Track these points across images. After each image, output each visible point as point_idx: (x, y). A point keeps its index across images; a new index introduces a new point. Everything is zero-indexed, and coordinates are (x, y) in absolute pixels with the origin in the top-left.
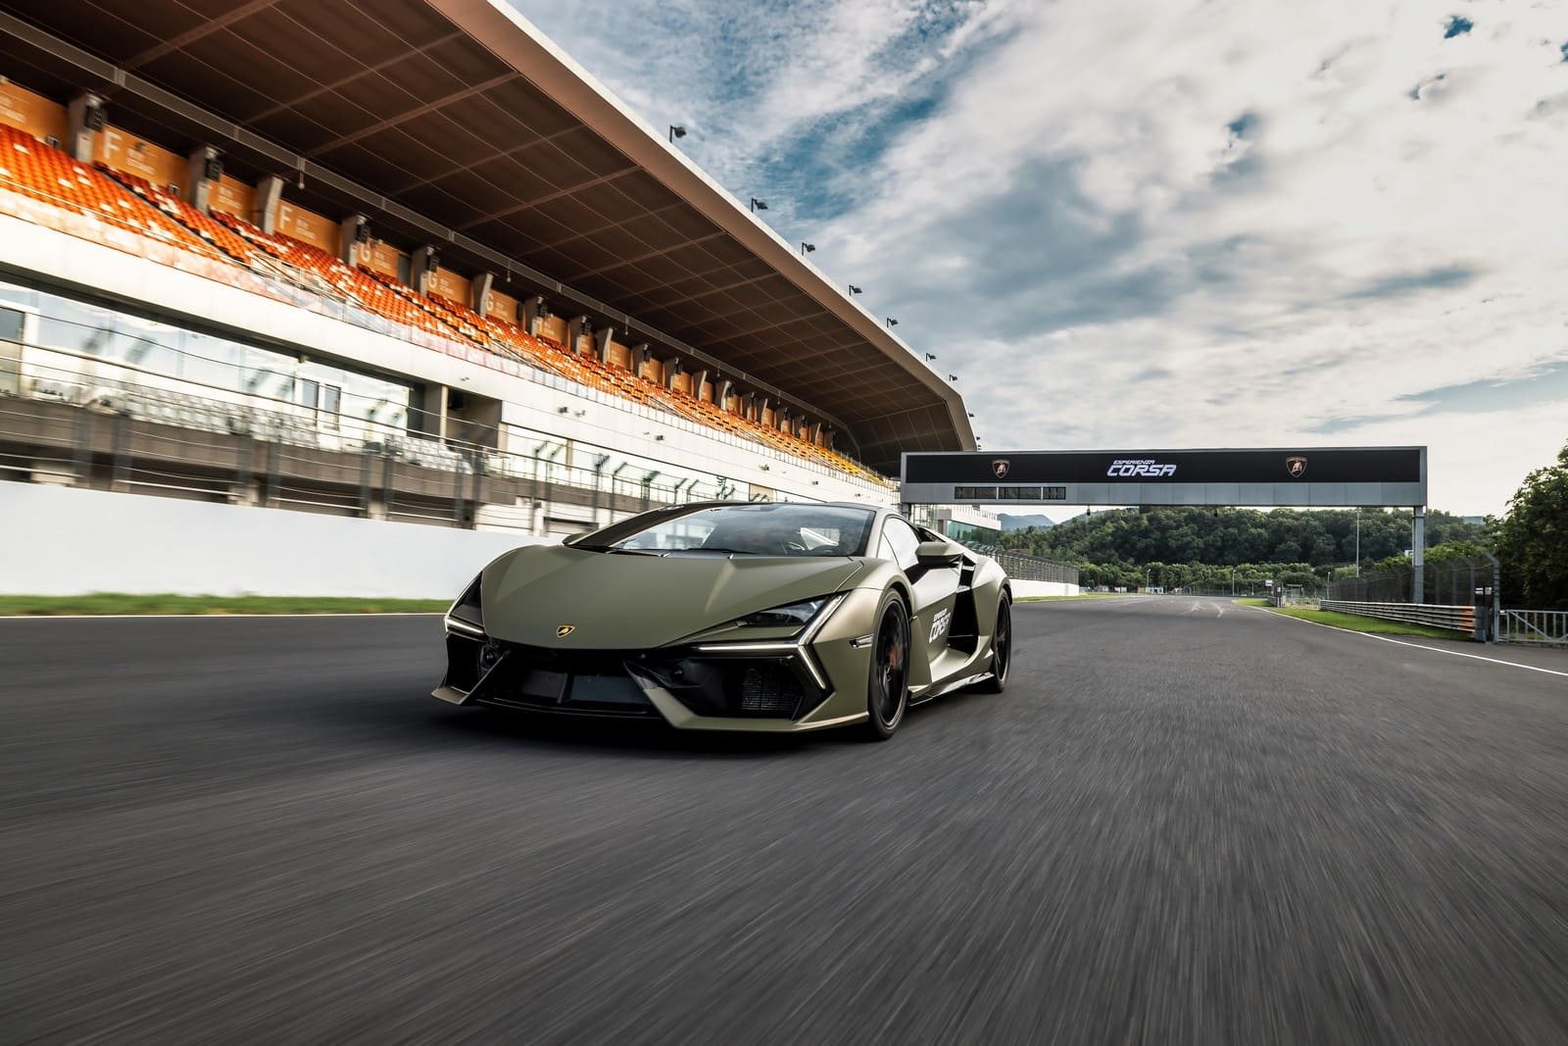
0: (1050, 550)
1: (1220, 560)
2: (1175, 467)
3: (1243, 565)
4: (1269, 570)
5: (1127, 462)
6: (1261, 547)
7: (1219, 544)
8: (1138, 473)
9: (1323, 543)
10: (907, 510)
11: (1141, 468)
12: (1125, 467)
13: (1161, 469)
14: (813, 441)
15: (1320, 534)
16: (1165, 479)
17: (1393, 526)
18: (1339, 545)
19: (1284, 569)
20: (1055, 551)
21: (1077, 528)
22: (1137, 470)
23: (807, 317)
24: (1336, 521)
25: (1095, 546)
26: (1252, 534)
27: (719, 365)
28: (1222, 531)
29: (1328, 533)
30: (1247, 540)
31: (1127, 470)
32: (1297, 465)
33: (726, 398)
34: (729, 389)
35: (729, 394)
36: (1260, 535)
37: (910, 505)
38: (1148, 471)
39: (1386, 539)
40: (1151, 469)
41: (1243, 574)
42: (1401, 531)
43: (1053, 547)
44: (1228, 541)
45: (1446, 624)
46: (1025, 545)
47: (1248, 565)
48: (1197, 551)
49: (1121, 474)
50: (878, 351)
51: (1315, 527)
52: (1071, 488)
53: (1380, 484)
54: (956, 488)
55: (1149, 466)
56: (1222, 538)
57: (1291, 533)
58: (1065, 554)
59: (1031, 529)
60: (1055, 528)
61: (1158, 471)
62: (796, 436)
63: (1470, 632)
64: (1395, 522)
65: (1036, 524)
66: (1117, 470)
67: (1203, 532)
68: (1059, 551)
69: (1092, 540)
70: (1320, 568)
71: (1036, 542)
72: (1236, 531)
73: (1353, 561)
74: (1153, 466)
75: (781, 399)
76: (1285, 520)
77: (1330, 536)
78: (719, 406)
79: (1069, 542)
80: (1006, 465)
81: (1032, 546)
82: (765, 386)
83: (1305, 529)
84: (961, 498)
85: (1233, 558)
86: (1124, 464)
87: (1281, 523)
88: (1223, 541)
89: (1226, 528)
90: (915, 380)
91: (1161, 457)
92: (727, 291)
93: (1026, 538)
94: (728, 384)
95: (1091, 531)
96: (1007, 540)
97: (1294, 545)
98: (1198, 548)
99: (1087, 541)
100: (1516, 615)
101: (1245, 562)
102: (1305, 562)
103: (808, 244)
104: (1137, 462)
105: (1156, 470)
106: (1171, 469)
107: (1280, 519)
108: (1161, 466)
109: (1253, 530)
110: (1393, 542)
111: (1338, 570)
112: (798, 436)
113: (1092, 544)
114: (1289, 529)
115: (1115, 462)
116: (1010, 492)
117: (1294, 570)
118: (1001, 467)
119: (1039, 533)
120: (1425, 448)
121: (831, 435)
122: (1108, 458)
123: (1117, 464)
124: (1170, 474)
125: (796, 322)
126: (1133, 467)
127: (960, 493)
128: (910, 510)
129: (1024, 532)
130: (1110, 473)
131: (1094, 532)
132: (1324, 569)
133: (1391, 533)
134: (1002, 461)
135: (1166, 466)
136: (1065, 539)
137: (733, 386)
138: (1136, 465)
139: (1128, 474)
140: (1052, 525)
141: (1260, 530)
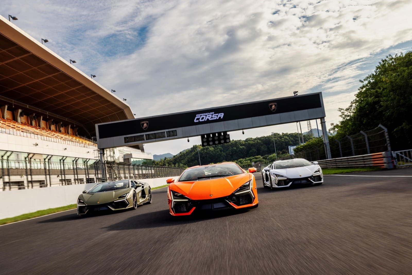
0: (173, 165)
1: (232, 159)
2: (223, 114)
3: (240, 159)
4: (249, 160)
5: (202, 115)
6: (244, 152)
7: (231, 153)
8: (208, 119)
9: (263, 148)
10: (102, 152)
11: (209, 116)
12: (202, 117)
13: (217, 116)
14: (68, 133)
15: (262, 145)
16: (220, 120)
17: (283, 139)
18: (268, 148)
19: (253, 159)
20: (175, 165)
21: (182, 155)
22: (207, 118)
23: (52, 75)
24: (266, 140)
25: (189, 161)
26: (241, 148)
27: (13, 102)
28: (231, 149)
29: (264, 144)
30: (239, 151)
31: (203, 118)
32: (273, 106)
33: (20, 117)
34: (21, 113)
35: (21, 115)
36: (243, 148)
37: (103, 150)
38: (212, 118)
39: (282, 143)
40: (213, 117)
41: (240, 163)
42: (286, 140)
43: (175, 164)
44: (233, 152)
45: (372, 163)
46: (164, 165)
47: (241, 159)
48: (224, 157)
49: (200, 120)
50: (89, 90)
51: (260, 143)
52: (179, 130)
53: (306, 110)
54: (125, 138)
55: (212, 115)
56: (231, 151)
57: (253, 146)
58: (179, 165)
59: (165, 158)
60: (174, 156)
61: (216, 117)
62: (59, 131)
63: (383, 165)
64: (283, 138)
65: (167, 157)
66: (198, 119)
67: (225, 150)
68: (177, 165)
69: (188, 159)
70: (264, 156)
71: (168, 163)
72: (236, 148)
73: (273, 152)
74: (213, 115)
75: (49, 116)
76: (250, 142)
77: (265, 145)
78: (17, 121)
79: (180, 161)
80: (147, 123)
81: (167, 165)
82: (40, 110)
83: (257, 144)
84: (128, 142)
85: (236, 158)
86: (201, 116)
87: (249, 143)
88: (232, 152)
89: (232, 147)
90: (109, 102)
91: (216, 110)
92: (6, 64)
93: (164, 162)
94: (20, 111)
95: (187, 156)
96: (157, 164)
97: (254, 150)
98: (224, 156)
99: (186, 160)
100: (399, 153)
101: (240, 158)
102: (259, 155)
103: (44, 39)
104: (207, 114)
105: (215, 117)
106: (221, 115)
107: (249, 142)
108: (217, 114)
109: (241, 147)
110: (284, 144)
111: (270, 156)
112: (60, 131)
113: (188, 160)
114: (252, 145)
115: (197, 115)
116: (151, 136)
117: (256, 158)
118: (145, 125)
119: (169, 159)
120: (321, 93)
121: (76, 130)
122: (193, 114)
123: (198, 116)
124: (222, 118)
125: (47, 78)
126: (205, 117)
127: (127, 140)
128: (104, 152)
129: (163, 160)
130: (195, 121)
131: (188, 156)
132: (266, 157)
133: (283, 141)
134: (145, 122)
135: (220, 114)
136: (178, 160)
137: (23, 111)
138: (206, 116)
139: (203, 120)
140: (173, 156)
141: (243, 147)
